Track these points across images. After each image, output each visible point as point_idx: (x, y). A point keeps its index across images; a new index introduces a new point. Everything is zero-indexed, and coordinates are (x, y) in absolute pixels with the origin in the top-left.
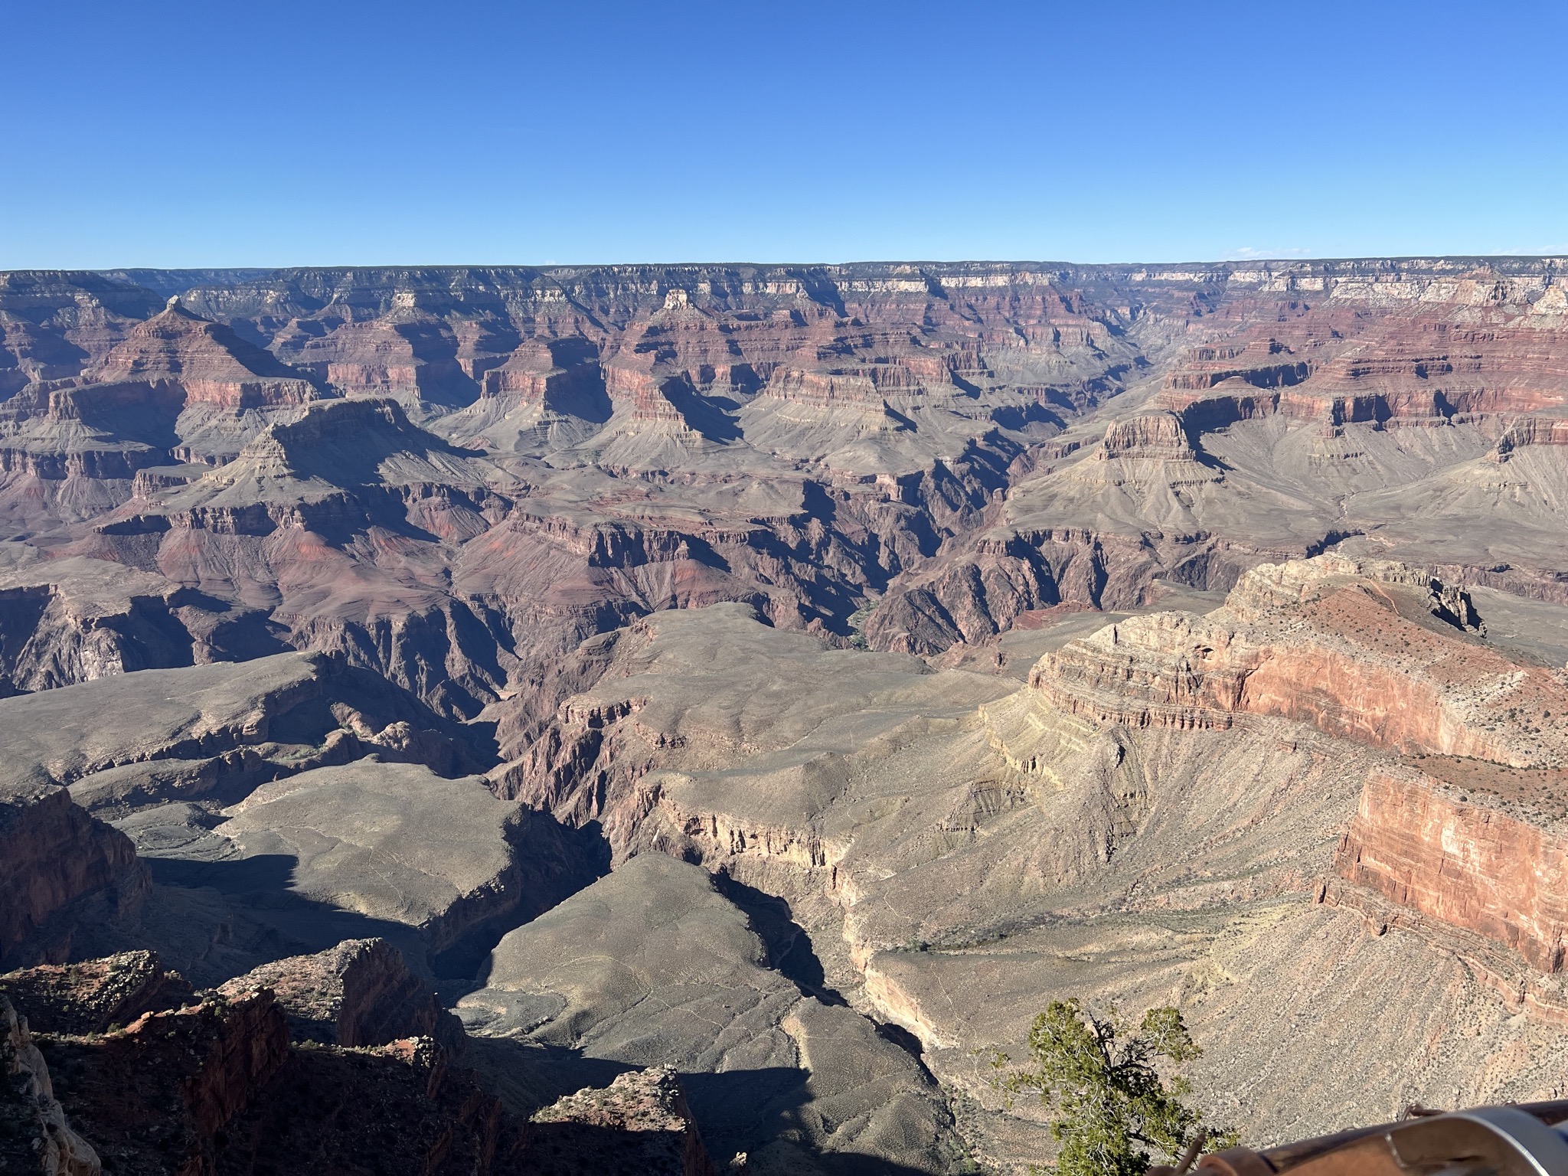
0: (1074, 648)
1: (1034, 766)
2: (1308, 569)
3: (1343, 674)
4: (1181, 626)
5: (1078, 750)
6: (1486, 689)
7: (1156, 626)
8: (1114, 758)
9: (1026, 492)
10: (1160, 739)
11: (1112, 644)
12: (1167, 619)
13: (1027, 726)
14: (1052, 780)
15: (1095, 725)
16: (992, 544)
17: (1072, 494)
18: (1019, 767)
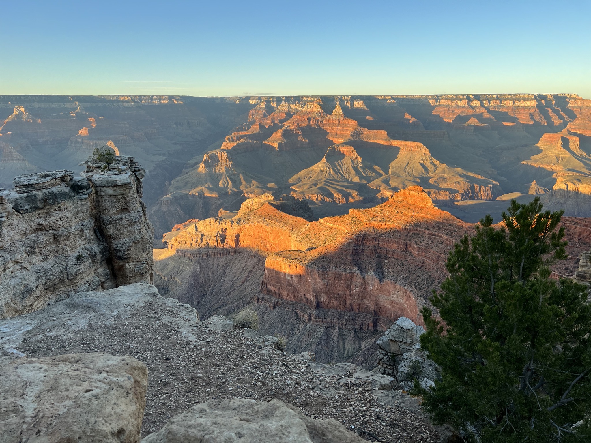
0: (182, 234)
1: (171, 278)
2: (260, 199)
3: (266, 231)
4: (217, 222)
5: (186, 269)
6: (301, 230)
7: (208, 223)
8: (198, 270)
9: (177, 181)
10: (214, 260)
11: (194, 231)
12: (212, 220)
13: (169, 264)
14: (178, 282)
15: (192, 260)
16: (165, 202)
17: (194, 181)
18: (166, 279)
